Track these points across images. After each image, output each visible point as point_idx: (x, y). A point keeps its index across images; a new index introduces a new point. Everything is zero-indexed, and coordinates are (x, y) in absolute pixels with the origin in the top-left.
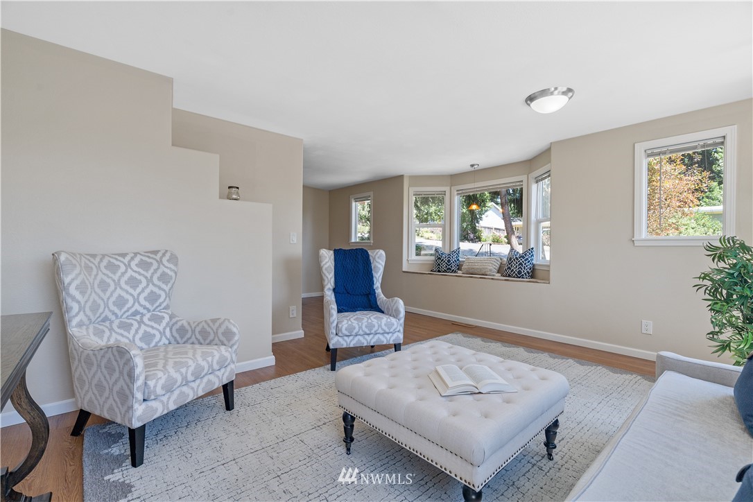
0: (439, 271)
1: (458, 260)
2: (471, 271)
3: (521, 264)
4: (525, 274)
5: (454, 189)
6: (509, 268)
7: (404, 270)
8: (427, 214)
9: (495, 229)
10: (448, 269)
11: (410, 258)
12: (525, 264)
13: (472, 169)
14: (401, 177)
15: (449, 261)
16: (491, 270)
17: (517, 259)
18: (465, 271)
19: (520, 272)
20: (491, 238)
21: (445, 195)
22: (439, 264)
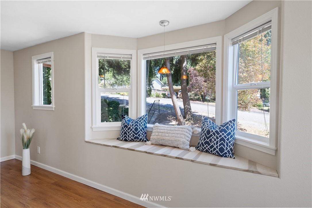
0: (126, 140)
1: (146, 127)
2: (161, 143)
3: (222, 139)
4: (228, 151)
5: (141, 52)
6: (207, 143)
7: (87, 139)
8: (122, 81)
9: (157, 90)
10: (136, 138)
11: (94, 126)
12: (228, 139)
13: (161, 29)
14: (81, 34)
15: (136, 129)
16: (184, 143)
17: (218, 134)
18: (154, 142)
19: (222, 150)
20: (155, 95)
21: (131, 58)
22: (125, 133)
